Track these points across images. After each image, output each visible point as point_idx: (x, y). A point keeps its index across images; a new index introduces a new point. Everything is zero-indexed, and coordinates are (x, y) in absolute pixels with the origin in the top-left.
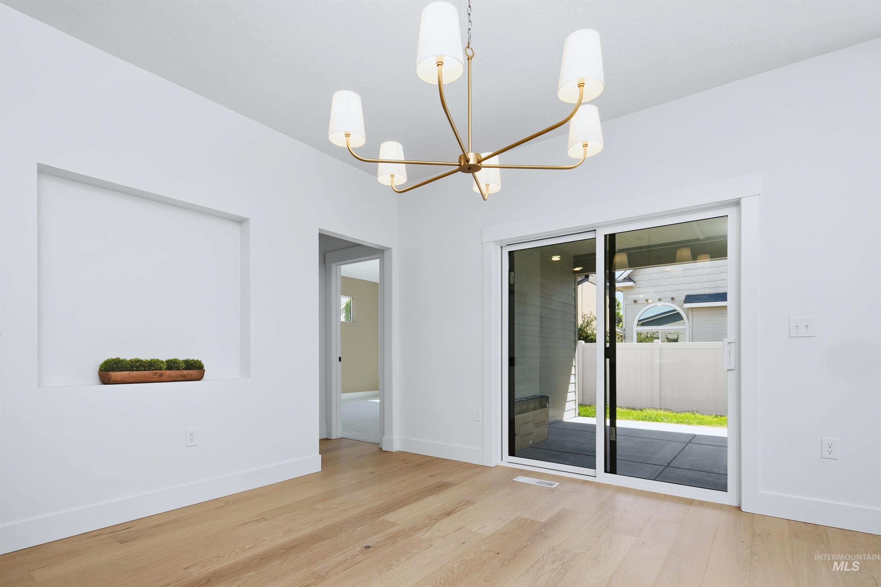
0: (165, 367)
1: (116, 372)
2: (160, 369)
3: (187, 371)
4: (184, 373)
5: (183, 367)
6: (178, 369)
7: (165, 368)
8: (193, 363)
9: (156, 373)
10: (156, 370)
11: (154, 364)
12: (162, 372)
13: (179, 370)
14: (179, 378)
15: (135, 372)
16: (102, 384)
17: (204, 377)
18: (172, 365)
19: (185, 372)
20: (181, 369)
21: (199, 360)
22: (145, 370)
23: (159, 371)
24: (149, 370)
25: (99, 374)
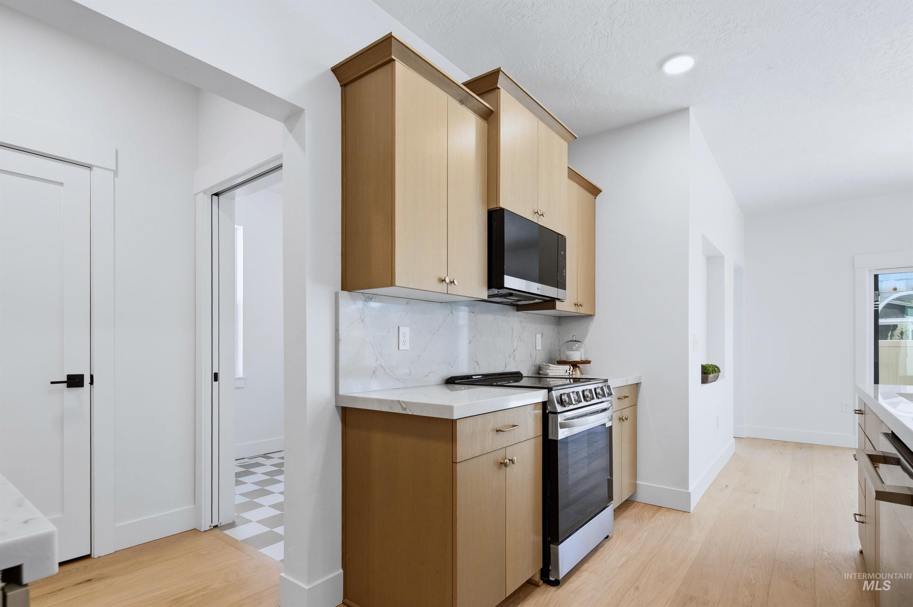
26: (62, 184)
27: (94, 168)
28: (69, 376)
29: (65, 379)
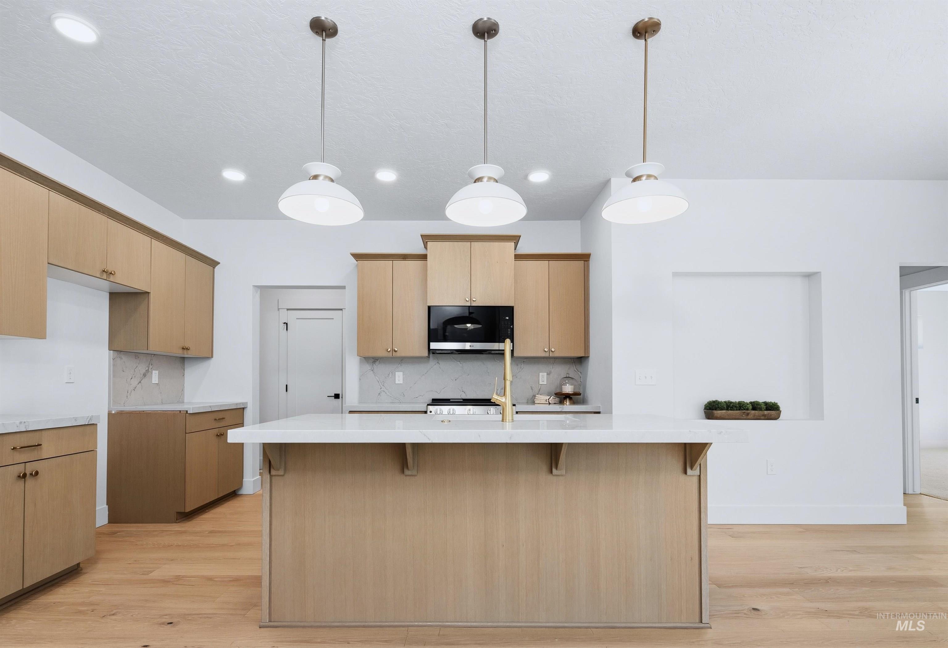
0: (751, 407)
1: (718, 411)
2: (747, 409)
3: (768, 411)
4: (766, 414)
5: (764, 408)
6: (761, 409)
7: (751, 409)
8: (772, 405)
9: (744, 412)
10: (744, 410)
11: (743, 405)
12: (749, 411)
13: (762, 411)
14: (761, 416)
15: (730, 411)
16: (706, 419)
17: (781, 417)
18: (755, 406)
19: (766, 412)
20: (763, 410)
21: (776, 402)
22: (736, 410)
23: (747, 411)
24: (739, 410)
25: (705, 412)
26: (333, 319)
27: (343, 310)
28: (335, 394)
29: (334, 395)
